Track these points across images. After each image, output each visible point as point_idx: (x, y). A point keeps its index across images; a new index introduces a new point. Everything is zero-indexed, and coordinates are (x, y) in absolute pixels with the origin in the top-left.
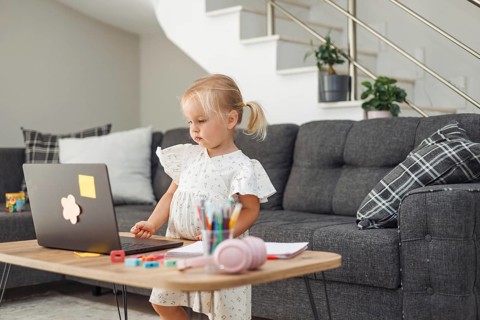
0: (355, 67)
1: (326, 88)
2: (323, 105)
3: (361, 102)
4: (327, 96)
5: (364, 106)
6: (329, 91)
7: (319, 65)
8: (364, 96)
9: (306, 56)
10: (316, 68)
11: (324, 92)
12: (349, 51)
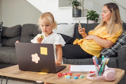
0: (83, 7)
1: (75, 13)
2: (74, 18)
3: (86, 18)
4: (75, 15)
5: (88, 19)
6: (76, 14)
7: (73, 6)
8: (87, 16)
9: (70, 4)
10: (72, 7)
11: (74, 14)
12: (81, 2)
